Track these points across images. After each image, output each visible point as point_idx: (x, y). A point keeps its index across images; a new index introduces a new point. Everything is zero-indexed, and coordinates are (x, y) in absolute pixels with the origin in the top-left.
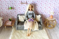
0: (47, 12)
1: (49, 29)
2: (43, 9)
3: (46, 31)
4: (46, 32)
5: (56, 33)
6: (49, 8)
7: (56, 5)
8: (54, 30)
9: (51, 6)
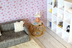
0: (29, 15)
1: (38, 37)
2: (23, 11)
3: (35, 41)
4: (37, 43)
5: (49, 41)
6: (32, 9)
7: (40, 3)
8: (44, 38)
9: (33, 6)
